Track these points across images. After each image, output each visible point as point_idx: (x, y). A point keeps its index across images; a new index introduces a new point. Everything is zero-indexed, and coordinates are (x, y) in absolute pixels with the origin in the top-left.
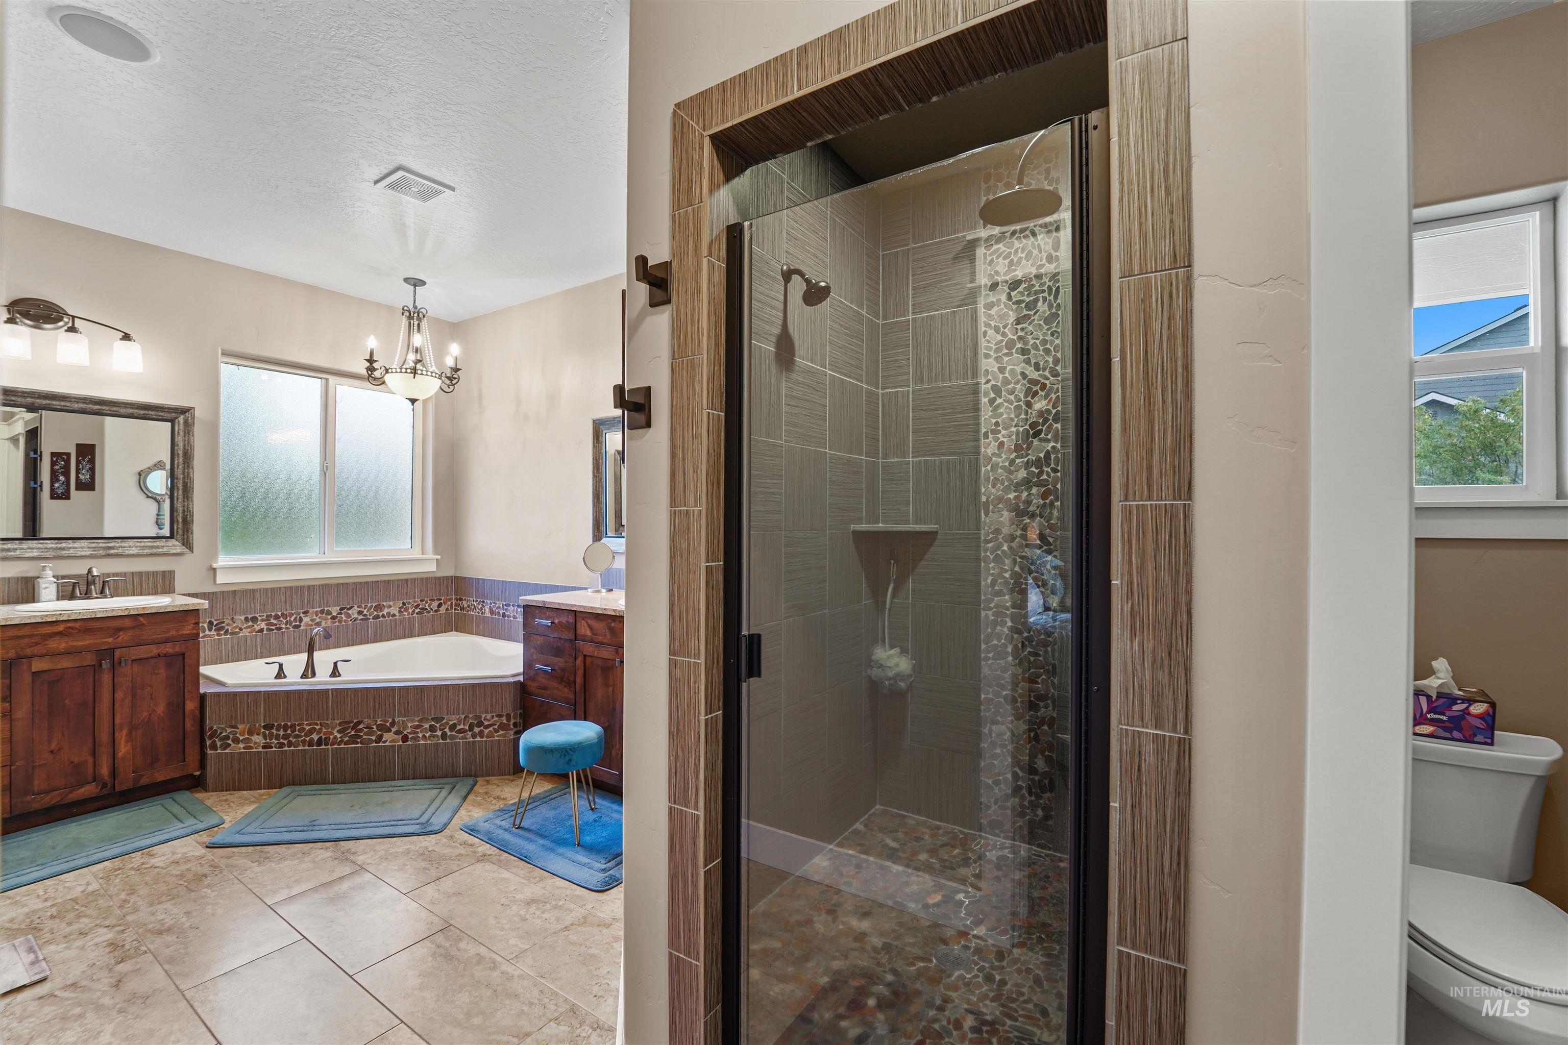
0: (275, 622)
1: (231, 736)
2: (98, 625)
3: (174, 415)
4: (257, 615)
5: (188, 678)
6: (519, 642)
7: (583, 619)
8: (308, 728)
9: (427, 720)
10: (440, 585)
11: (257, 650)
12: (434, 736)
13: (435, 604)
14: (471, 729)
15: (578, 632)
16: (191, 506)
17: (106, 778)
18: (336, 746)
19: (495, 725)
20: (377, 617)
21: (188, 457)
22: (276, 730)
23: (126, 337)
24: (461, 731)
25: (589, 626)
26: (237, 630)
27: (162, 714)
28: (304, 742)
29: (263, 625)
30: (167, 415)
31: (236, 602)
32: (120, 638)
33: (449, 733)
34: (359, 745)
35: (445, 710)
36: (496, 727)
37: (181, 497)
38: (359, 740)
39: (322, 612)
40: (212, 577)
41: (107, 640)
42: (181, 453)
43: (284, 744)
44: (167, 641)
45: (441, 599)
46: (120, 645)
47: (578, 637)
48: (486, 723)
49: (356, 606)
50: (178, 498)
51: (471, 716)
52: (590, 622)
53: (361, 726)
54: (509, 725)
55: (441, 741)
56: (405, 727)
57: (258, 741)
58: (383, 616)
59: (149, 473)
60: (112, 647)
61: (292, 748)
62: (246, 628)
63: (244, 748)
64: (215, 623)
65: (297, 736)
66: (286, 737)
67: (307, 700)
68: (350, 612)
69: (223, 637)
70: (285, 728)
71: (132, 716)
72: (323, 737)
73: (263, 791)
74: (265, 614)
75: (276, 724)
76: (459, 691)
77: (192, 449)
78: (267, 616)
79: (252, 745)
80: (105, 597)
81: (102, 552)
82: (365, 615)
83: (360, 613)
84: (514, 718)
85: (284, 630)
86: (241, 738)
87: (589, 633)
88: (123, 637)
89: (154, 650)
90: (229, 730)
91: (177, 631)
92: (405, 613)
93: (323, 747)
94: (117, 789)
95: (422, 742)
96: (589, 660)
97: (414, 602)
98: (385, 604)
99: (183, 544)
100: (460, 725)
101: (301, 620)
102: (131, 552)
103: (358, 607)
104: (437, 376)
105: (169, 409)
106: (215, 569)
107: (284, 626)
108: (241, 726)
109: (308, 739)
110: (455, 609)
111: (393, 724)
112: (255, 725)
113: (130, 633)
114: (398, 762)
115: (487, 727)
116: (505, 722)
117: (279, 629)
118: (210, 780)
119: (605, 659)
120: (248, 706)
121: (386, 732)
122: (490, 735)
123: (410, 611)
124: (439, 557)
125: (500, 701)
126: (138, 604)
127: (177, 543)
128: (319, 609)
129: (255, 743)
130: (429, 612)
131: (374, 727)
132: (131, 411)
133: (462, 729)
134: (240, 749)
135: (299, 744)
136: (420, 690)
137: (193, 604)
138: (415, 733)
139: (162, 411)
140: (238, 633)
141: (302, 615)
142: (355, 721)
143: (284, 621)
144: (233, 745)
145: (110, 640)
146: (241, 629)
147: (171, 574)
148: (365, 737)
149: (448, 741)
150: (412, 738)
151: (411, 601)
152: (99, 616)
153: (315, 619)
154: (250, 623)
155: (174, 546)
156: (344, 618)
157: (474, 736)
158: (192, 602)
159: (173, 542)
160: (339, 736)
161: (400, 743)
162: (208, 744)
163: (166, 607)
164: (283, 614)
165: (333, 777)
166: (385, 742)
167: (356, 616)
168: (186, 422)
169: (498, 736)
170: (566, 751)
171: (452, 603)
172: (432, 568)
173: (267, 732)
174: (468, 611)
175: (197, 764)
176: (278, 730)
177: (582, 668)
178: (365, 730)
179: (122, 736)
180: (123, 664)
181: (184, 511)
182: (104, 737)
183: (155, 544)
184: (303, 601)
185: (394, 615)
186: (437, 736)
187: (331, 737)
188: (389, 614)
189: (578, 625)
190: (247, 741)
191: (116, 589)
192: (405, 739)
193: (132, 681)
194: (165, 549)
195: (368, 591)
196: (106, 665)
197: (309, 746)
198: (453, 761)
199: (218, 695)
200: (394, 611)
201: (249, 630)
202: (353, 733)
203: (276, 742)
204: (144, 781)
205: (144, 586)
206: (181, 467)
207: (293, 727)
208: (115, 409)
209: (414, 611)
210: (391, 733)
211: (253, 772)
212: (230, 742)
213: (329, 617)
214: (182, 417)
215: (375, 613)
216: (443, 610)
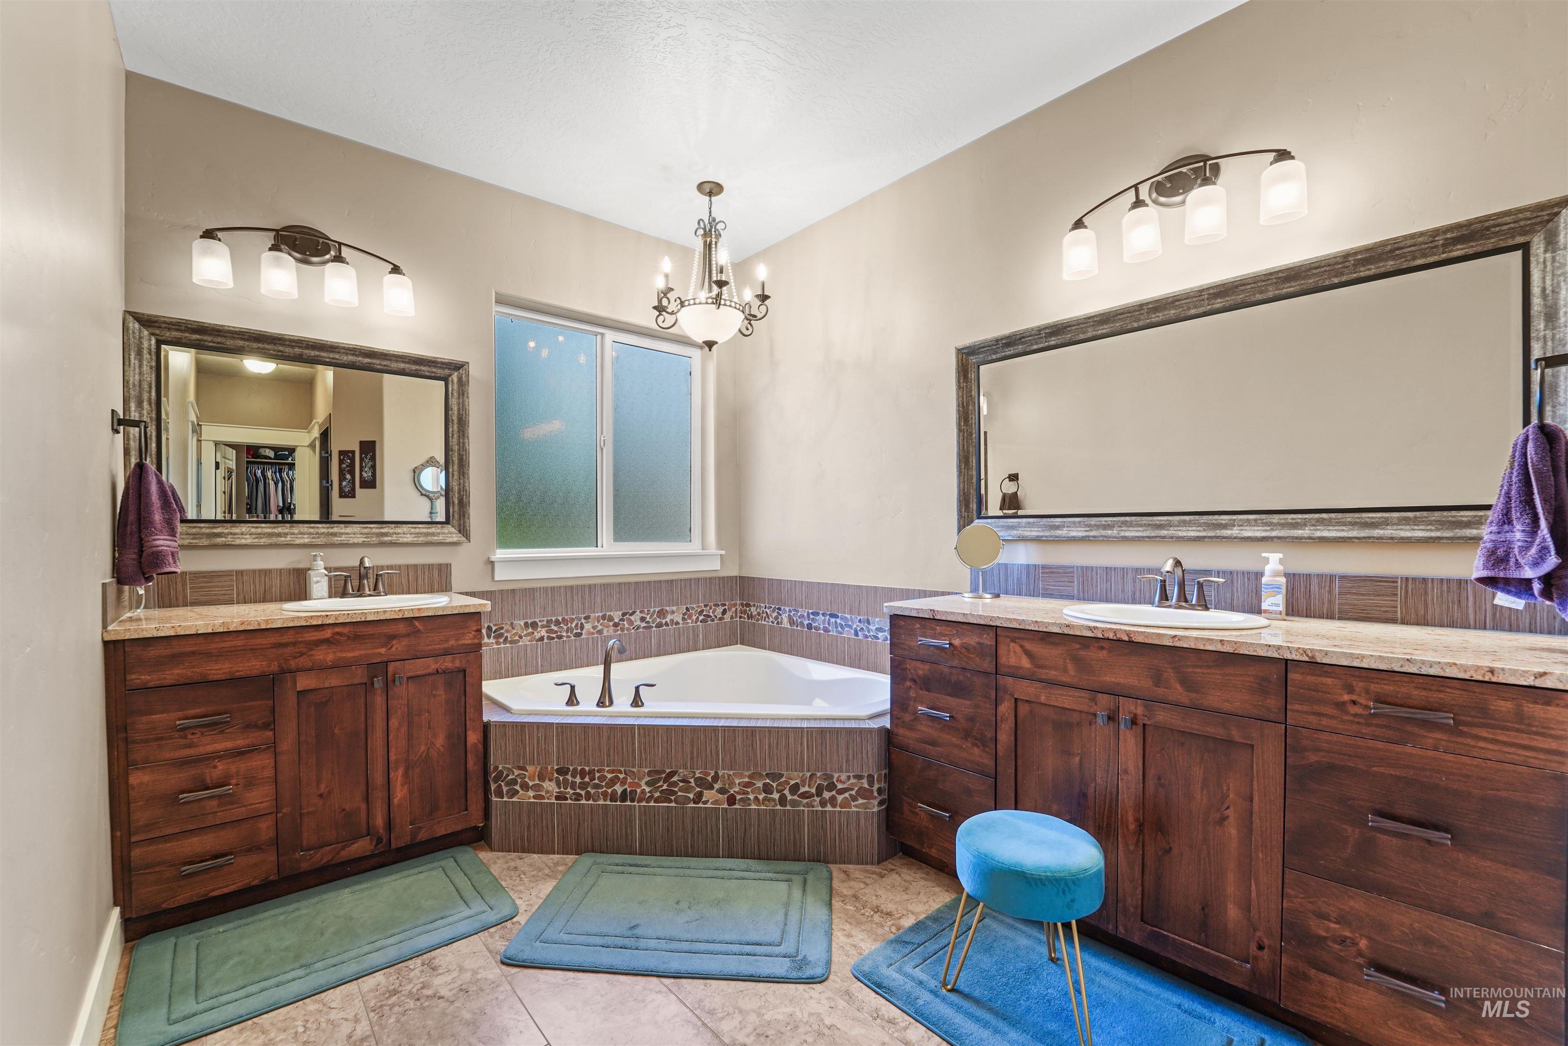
0: (555, 628)
1: (519, 781)
2: (369, 630)
3: (447, 372)
4: (537, 620)
5: (470, 701)
6: (875, 669)
7: (1013, 641)
8: (609, 776)
9: (760, 775)
10: (724, 587)
11: (537, 663)
12: (769, 800)
13: (720, 610)
14: (819, 793)
15: (1003, 660)
16: (467, 484)
17: (381, 831)
18: (644, 804)
19: (852, 789)
20: (659, 625)
21: (463, 423)
22: (572, 776)
23: (396, 270)
24: (805, 795)
25: (1028, 654)
26: (517, 638)
27: (442, 749)
28: (605, 794)
29: (543, 632)
30: (440, 372)
31: (515, 604)
32: (394, 649)
33: (789, 797)
34: (673, 804)
35: (784, 763)
36: (853, 793)
37: (456, 473)
38: (673, 798)
39: (604, 617)
40: (490, 571)
41: (377, 651)
42: (455, 418)
43: (580, 795)
44: (446, 653)
45: (725, 605)
46: (393, 658)
47: (1002, 670)
48: (840, 786)
49: (638, 611)
50: (453, 475)
51: (819, 774)
52: (1028, 646)
53: (675, 779)
54: (872, 791)
55: (779, 807)
56: (732, 784)
57: (550, 789)
58: (667, 624)
59: (422, 470)
60: (385, 659)
61: (591, 802)
62: (525, 636)
63: (534, 797)
64: (494, 628)
65: (597, 786)
66: (583, 786)
67: (609, 738)
68: (632, 618)
69: (502, 646)
70: (583, 774)
71: (408, 751)
72: (629, 790)
73: (556, 857)
74: (545, 619)
75: (571, 768)
76: (802, 737)
77: (467, 414)
78: (548, 621)
79: (543, 793)
80: (379, 595)
81: (375, 540)
82: (648, 622)
83: (643, 619)
84: (879, 781)
85: (565, 639)
86: (531, 784)
87: (1026, 663)
88: (398, 647)
89: (432, 665)
90: (517, 772)
91: (456, 640)
92: (689, 621)
93: (628, 803)
94: (393, 846)
95: (753, 807)
96: (1023, 709)
97: (698, 607)
98: (668, 608)
99: (460, 531)
100: (804, 786)
101: (582, 628)
102: (405, 540)
103: (641, 612)
104: (741, 309)
105: (443, 363)
106: (492, 563)
107: (564, 634)
108: (530, 768)
109: (610, 791)
110: (740, 617)
111: (716, 778)
112: (547, 768)
113: (405, 642)
114: (723, 832)
115: (841, 792)
116: (866, 786)
117: (560, 637)
118: (495, 836)
119: (1063, 708)
120: (538, 743)
121: (707, 789)
122: (845, 804)
123: (694, 618)
124: (723, 552)
125: (859, 756)
126: (413, 604)
127: (453, 530)
128: (601, 614)
129: (547, 792)
130: (713, 620)
131: (692, 780)
132: (402, 365)
133: (807, 792)
134: (529, 798)
135: (599, 797)
136: (751, 732)
137: (474, 605)
138: (744, 794)
139: (435, 367)
140: (518, 641)
141: (583, 621)
142: (668, 771)
143: (565, 628)
144: (521, 792)
145: (383, 650)
146: (521, 637)
147: (448, 566)
148: (680, 794)
149: (788, 808)
150: (740, 800)
151: (694, 606)
152: (370, 618)
153: (597, 626)
154: (530, 630)
155: (450, 533)
156: (627, 626)
157: (823, 803)
158: (473, 604)
159: (449, 529)
160: (647, 789)
161: (726, 806)
162: (493, 789)
163: (444, 608)
164: (563, 619)
165: (641, 845)
166: (706, 802)
167: (638, 623)
168: (460, 379)
169: (856, 806)
170: (1066, 884)
171: (736, 609)
172: (715, 565)
173: (561, 778)
174: (758, 620)
175: (481, 813)
176: (574, 776)
177: (1012, 719)
178: (681, 784)
179: (398, 776)
180: (397, 683)
181: (459, 490)
182: (378, 778)
183: (430, 531)
184: (584, 604)
185: (677, 623)
186: (774, 800)
187: (639, 791)
188: (672, 620)
189: (1002, 650)
190: (537, 787)
191: (390, 585)
192: (731, 800)
193: (408, 704)
194: (441, 537)
195: (650, 593)
196: (378, 683)
197: (611, 801)
198: (794, 837)
199: (504, 725)
200: (678, 618)
201: (529, 638)
202: (665, 787)
203: (572, 792)
204: (423, 836)
205: (419, 581)
206: (455, 436)
207: (591, 772)
208: (385, 363)
209: (697, 618)
210: (714, 791)
211: (545, 829)
212: (517, 787)
213: (611, 624)
214: (456, 374)
215: (658, 620)
216: (727, 618)
